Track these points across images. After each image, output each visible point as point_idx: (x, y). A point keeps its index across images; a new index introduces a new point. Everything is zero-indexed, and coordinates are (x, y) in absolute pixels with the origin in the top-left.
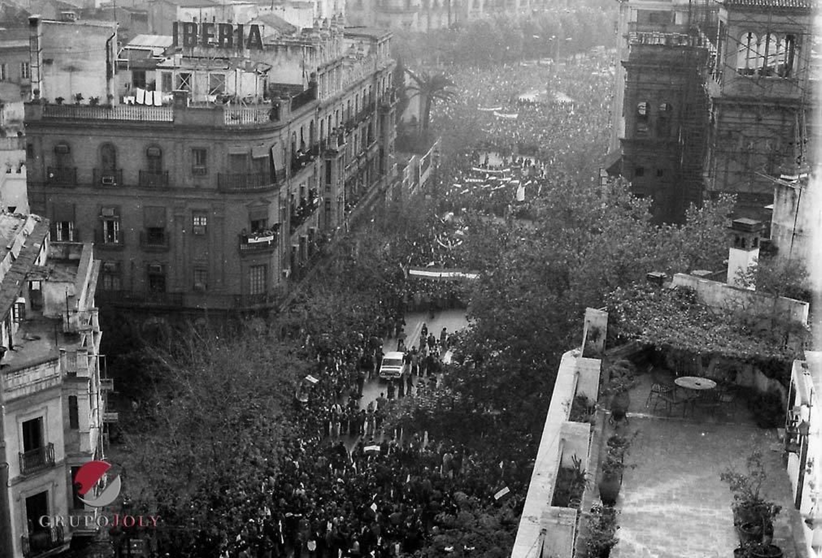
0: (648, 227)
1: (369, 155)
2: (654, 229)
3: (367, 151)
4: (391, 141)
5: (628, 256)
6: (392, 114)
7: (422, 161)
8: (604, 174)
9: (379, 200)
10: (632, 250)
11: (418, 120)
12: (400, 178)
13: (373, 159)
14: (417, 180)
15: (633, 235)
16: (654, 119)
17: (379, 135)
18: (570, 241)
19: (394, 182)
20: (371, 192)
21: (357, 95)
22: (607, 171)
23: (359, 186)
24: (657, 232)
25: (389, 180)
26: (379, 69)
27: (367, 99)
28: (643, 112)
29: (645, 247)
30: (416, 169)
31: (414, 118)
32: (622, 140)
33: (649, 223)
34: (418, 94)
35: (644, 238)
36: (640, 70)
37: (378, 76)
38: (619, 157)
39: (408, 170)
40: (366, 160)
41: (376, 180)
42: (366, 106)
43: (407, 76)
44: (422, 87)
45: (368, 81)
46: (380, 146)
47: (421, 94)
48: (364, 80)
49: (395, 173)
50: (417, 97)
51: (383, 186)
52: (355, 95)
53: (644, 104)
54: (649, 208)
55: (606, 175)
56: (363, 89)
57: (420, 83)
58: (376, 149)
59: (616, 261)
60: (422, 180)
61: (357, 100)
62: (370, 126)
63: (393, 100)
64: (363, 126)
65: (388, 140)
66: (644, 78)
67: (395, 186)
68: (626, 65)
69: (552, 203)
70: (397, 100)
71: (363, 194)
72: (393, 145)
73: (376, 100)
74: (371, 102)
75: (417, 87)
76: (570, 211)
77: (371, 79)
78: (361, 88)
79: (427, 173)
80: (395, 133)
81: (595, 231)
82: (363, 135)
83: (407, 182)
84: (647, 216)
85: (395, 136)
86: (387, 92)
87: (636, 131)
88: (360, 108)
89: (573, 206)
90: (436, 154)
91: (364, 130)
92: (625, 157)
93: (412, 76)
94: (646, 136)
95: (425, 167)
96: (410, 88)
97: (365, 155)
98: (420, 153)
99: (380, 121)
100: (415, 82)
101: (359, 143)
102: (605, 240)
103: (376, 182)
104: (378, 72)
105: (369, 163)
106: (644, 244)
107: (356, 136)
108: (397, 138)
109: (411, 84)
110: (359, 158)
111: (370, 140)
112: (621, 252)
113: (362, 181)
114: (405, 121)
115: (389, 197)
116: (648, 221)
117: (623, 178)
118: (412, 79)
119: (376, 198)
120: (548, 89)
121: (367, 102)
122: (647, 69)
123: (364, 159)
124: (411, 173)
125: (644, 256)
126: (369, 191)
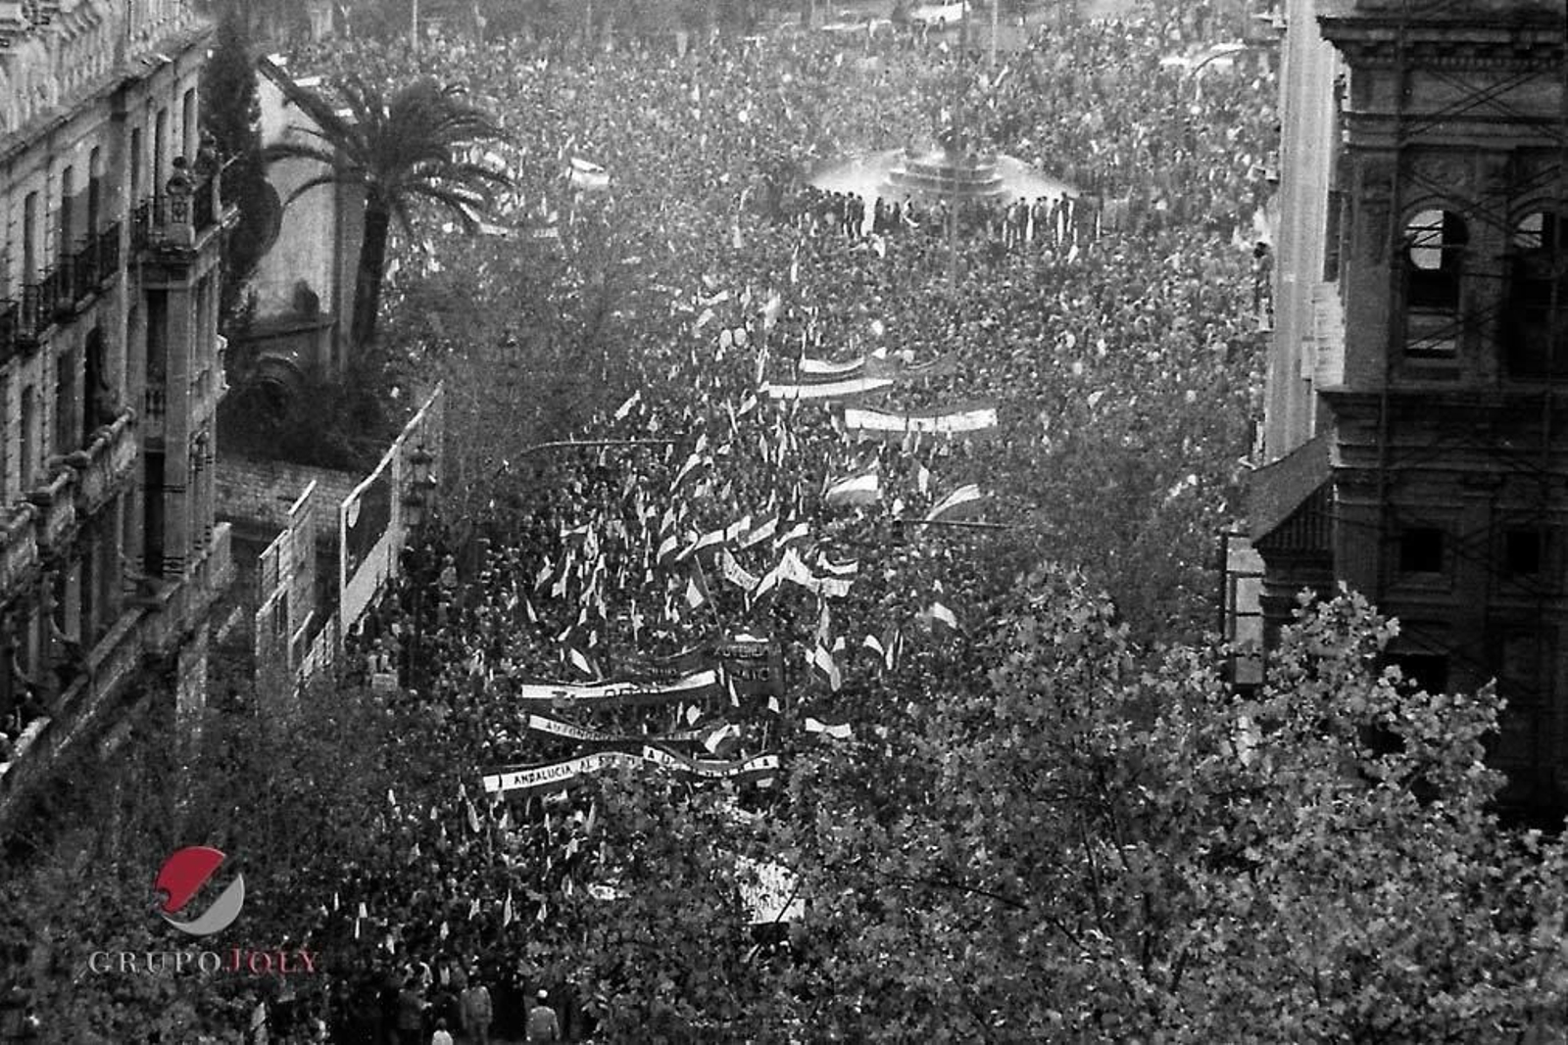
0: (1490, 837)
1: (94, 484)
2: (1519, 847)
3: (80, 466)
4: (201, 411)
5: (1395, 983)
6: (203, 282)
7: (350, 507)
8: (1245, 559)
9: (144, 703)
10: (1418, 955)
11: (325, 307)
12: (245, 587)
13: (111, 504)
14: (327, 600)
15: (1418, 878)
16: (1485, 290)
17: (141, 383)
18: (1101, 906)
19: (216, 611)
20: (106, 664)
21: (30, 199)
22: (1262, 546)
23: (45, 635)
24: (1538, 859)
25: (196, 601)
26: (136, 70)
27: (80, 214)
28: (1428, 259)
29: (1482, 935)
30: (325, 551)
31: (306, 298)
32: (1325, 396)
33: (1493, 819)
34: (325, 180)
35: (1472, 895)
36: (1414, 60)
37: (132, 102)
38: (1317, 481)
39: (284, 553)
40: (81, 512)
41: (127, 606)
42: (76, 248)
43: (267, 92)
44: (339, 146)
45: (87, 125)
46: (148, 442)
47: (340, 178)
48: (63, 125)
49: (222, 571)
50: (323, 195)
51: (162, 634)
52: (19, 196)
53: (1432, 217)
54: (1486, 738)
55: (1258, 564)
56: (59, 165)
57: (331, 126)
58: (127, 452)
59: (1339, 1008)
60: (357, 596)
61: (28, 221)
62: (96, 346)
63: (204, 220)
64: (62, 346)
65: (185, 411)
66: (1431, 93)
67: (221, 634)
68: (1341, 34)
69: (1008, 724)
70: (226, 216)
71: (66, 675)
72: (210, 435)
73: (124, 216)
74: (100, 228)
75: (317, 144)
76: (1102, 766)
77: (98, 119)
78: (49, 161)
79: (380, 563)
80: (220, 375)
81: (1224, 860)
82: (64, 387)
83: (281, 606)
84: (1482, 784)
85: (219, 385)
86: (176, 181)
87: (1398, 351)
88: (45, 258)
89: (1115, 736)
90: (421, 472)
91: (64, 362)
92: (1344, 479)
93: (295, 96)
94: (1454, 374)
95: (363, 539)
96: (286, 150)
97: (73, 488)
98: (341, 463)
99: (144, 322)
100: (311, 124)
101: (42, 427)
102: (1279, 902)
103: (129, 620)
104: (128, 85)
105: (92, 523)
106: (1471, 923)
107: (27, 392)
108: (229, 396)
109: (288, 130)
110: (44, 503)
111: (98, 414)
112: (1360, 963)
113: (60, 615)
114: (262, 313)
115: (192, 693)
116: (1487, 809)
117: (1360, 600)
118: (294, 108)
119: (128, 694)
120: (951, 143)
121: (79, 231)
122: (1444, 50)
123: (66, 510)
124: (300, 568)
125: (1477, 978)
126: (93, 660)
